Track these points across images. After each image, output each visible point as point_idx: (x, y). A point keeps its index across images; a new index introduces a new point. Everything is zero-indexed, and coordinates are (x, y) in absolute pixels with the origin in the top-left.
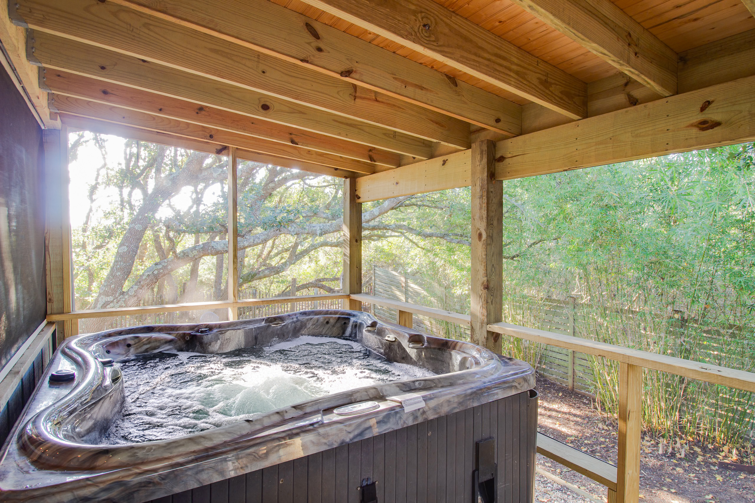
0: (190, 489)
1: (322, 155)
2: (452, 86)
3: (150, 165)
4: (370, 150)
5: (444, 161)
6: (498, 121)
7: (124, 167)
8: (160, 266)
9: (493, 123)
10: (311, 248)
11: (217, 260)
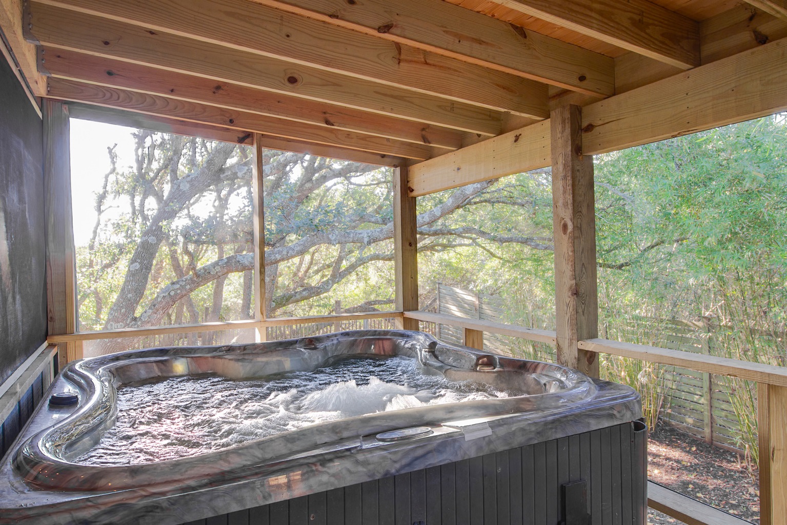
0: (203, 518)
1: (365, 138)
2: (520, 37)
3: (165, 166)
4: (423, 129)
5: (516, 136)
6: (582, 78)
7: (135, 171)
8: (178, 286)
9: (577, 82)
10: (358, 263)
11: (244, 279)
